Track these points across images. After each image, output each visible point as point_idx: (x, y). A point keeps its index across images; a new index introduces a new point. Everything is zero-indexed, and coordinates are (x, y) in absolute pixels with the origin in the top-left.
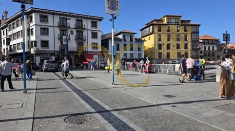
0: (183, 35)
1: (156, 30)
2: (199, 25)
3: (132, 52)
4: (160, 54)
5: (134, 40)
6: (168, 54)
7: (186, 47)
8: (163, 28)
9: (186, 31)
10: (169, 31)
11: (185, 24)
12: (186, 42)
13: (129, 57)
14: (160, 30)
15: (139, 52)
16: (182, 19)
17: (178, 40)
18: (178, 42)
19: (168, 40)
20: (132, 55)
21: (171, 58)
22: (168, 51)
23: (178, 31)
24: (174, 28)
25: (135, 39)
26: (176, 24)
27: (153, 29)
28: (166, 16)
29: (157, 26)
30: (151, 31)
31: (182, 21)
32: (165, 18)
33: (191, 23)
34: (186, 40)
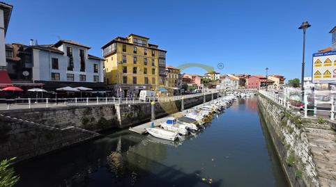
0: (151, 60)
1: (120, 49)
2: (166, 52)
3: (82, 73)
4: (125, 78)
5: (86, 57)
6: (135, 79)
7: (153, 73)
8: (128, 47)
9: (153, 55)
10: (135, 52)
11: (153, 48)
12: (153, 67)
13: (77, 80)
14: (124, 50)
15: (96, 74)
16: (149, 42)
17: (146, 64)
18: (146, 67)
19: (135, 62)
20: (83, 77)
21: (138, 83)
22: (135, 75)
23: (145, 54)
24: (141, 50)
25: (89, 55)
26: (143, 46)
27: (116, 47)
28: (132, 35)
29: (122, 45)
30: (113, 49)
31: (150, 45)
32: (131, 37)
33: (158, 48)
34: (153, 65)
